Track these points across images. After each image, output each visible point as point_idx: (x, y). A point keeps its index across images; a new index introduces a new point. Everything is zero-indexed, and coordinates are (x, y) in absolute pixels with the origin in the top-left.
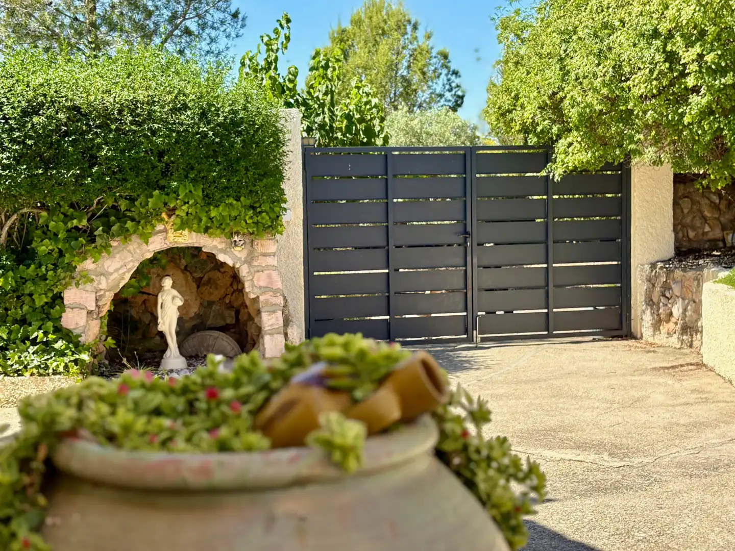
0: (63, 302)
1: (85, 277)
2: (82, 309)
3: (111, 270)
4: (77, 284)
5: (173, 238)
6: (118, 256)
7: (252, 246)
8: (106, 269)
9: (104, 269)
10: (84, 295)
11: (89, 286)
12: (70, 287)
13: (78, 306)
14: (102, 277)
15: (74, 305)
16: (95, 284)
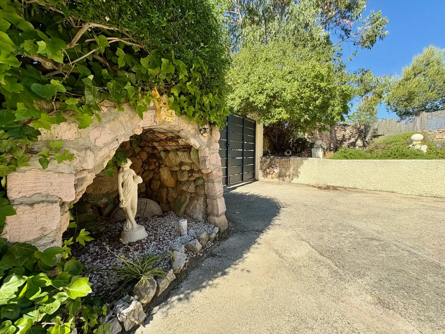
0: (5, 196)
1: (57, 150)
2: (52, 202)
3: (99, 143)
4: (44, 162)
5: (164, 116)
6: (108, 126)
7: (211, 134)
8: (93, 141)
9: (90, 141)
10: (56, 179)
11: (65, 166)
12: (23, 168)
13: (44, 199)
14: (89, 152)
15: (35, 198)
16: (76, 162)
